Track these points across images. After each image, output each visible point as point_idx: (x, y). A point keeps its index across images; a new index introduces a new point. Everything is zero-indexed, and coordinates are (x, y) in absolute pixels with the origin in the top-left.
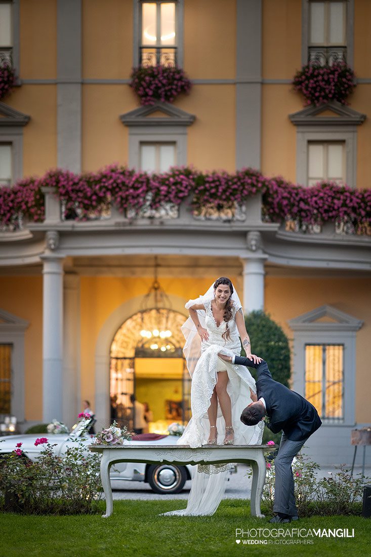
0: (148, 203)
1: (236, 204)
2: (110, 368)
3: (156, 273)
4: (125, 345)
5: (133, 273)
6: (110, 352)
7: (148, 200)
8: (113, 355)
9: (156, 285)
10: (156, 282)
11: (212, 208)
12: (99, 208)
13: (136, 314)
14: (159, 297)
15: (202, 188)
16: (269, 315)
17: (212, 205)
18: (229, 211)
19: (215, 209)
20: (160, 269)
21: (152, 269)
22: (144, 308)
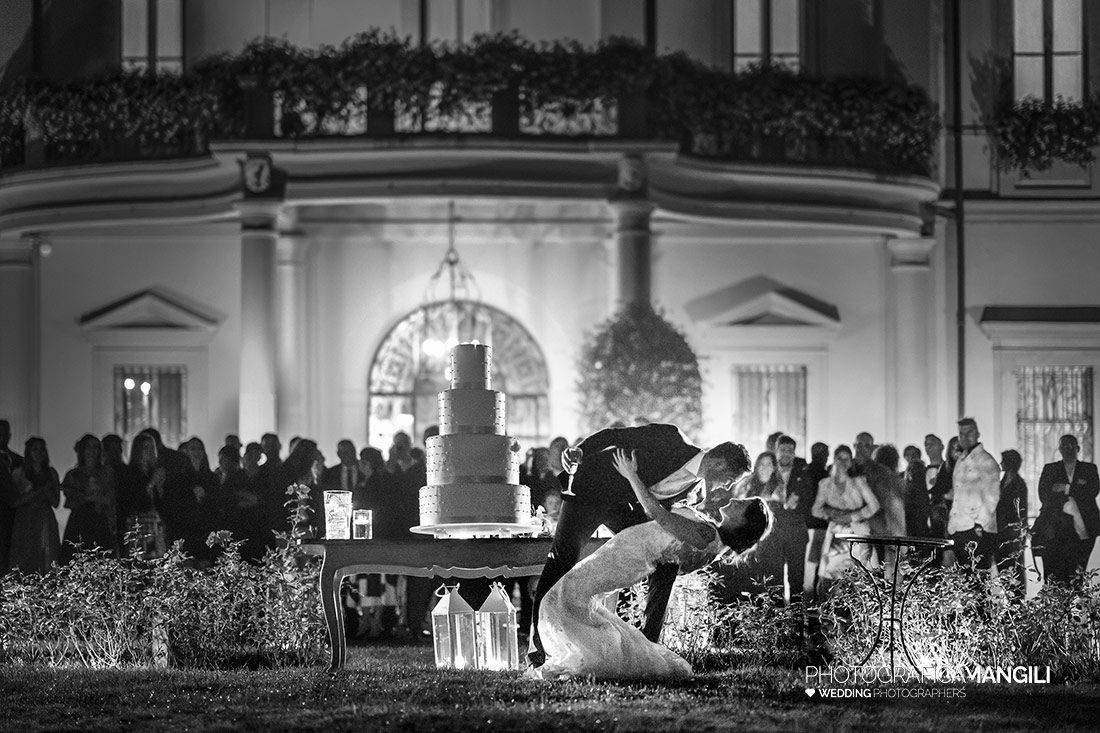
0: (435, 103)
1: (598, 104)
2: (368, 413)
3: (451, 233)
4: (396, 369)
5: (410, 234)
6: (369, 383)
7: (434, 97)
8: (374, 388)
9: (452, 257)
10: (452, 250)
11: (554, 111)
12: (344, 112)
13: (414, 312)
14: (458, 279)
15: (534, 74)
16: (663, 311)
17: (555, 105)
18: (585, 117)
19: (560, 114)
20: (459, 227)
21: (444, 227)
22: (430, 300)
